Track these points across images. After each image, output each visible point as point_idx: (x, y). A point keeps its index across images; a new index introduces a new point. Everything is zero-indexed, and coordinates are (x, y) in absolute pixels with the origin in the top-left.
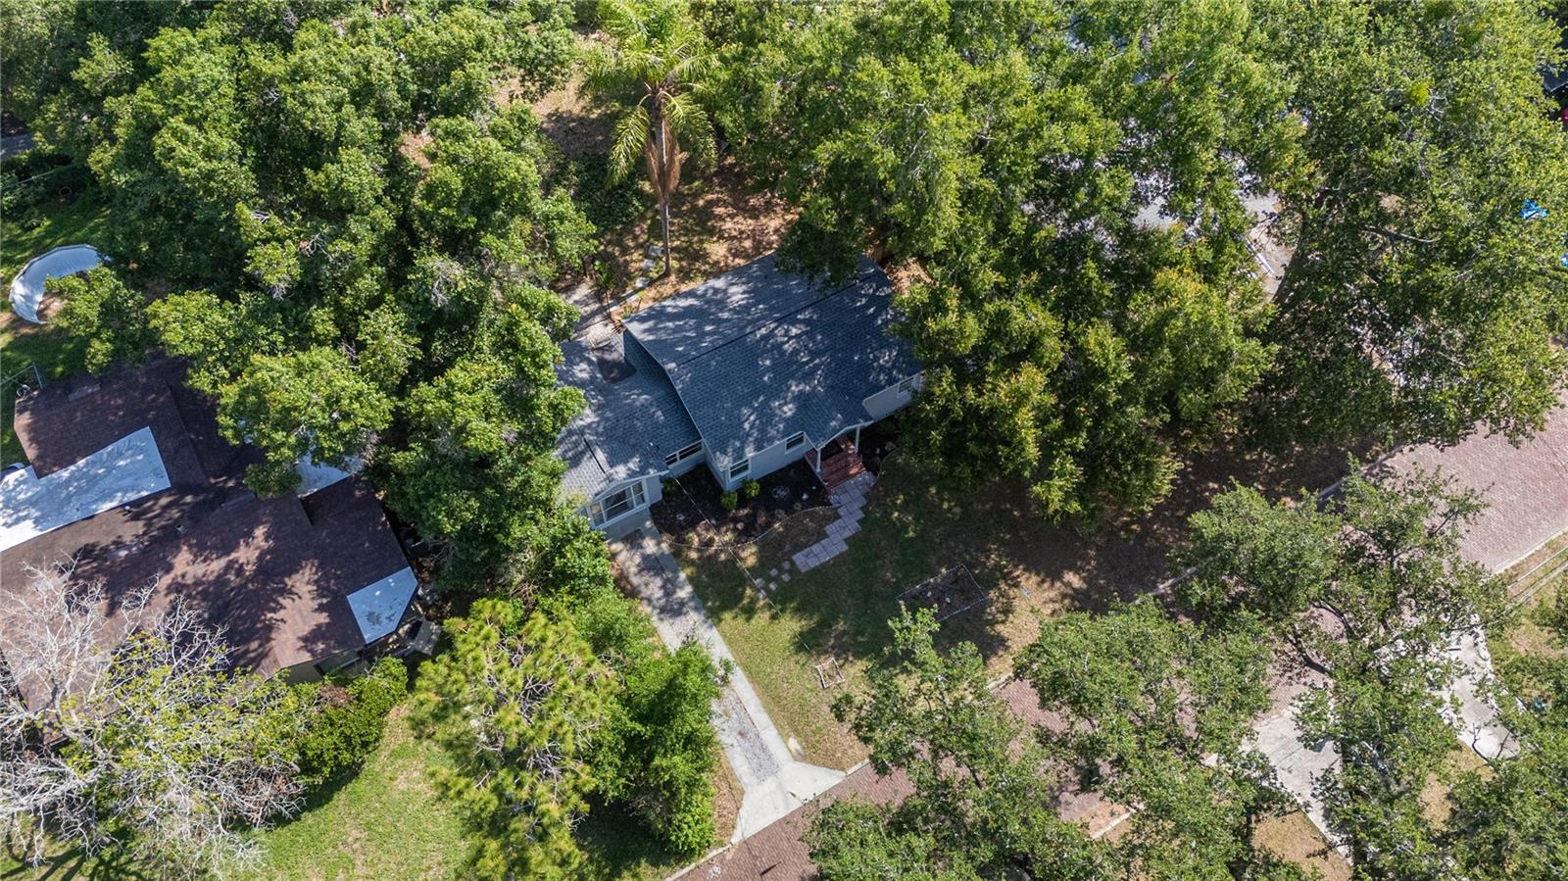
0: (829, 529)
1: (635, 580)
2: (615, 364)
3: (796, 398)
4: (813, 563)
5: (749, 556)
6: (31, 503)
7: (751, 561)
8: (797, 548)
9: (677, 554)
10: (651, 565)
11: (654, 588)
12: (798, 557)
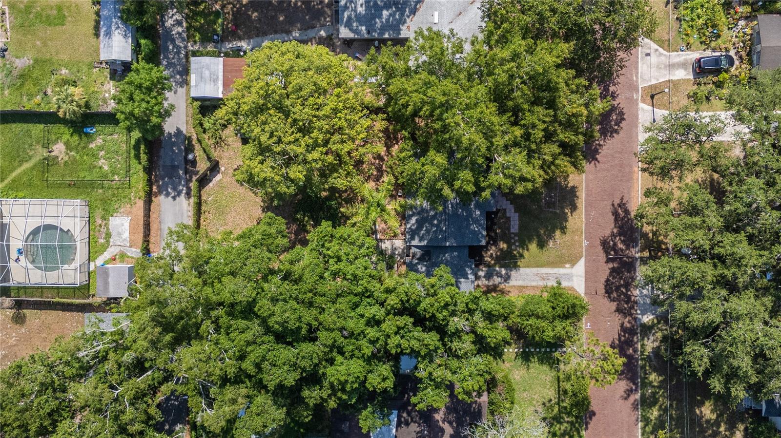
0: (508, 215)
1: (491, 283)
4: (517, 227)
5: (503, 245)
8: (509, 229)
9: (488, 266)
10: (488, 276)
11: (497, 280)
12: (512, 231)
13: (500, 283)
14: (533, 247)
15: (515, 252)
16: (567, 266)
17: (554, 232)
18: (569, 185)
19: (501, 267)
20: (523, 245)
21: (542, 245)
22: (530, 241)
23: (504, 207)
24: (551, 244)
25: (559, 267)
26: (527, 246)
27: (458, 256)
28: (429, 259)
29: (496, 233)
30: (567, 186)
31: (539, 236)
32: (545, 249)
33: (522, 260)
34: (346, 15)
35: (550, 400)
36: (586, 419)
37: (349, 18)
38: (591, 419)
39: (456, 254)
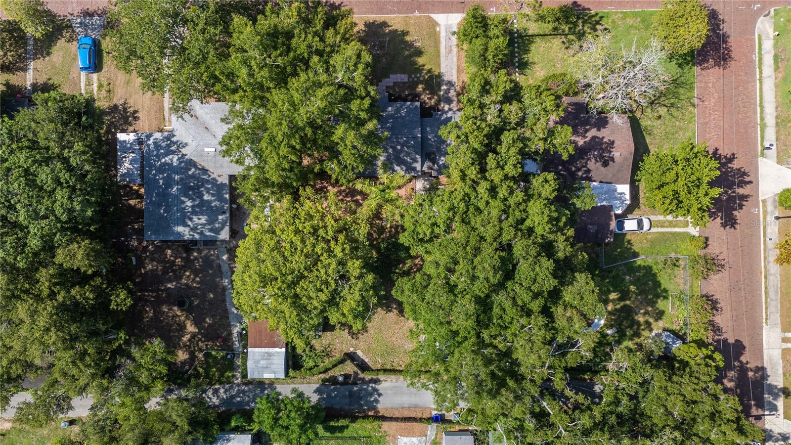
0: (392, 84)
1: (456, 99)
4: (403, 76)
7: (420, 86)
8: (404, 83)
9: (439, 101)
10: (449, 101)
11: (452, 93)
12: (406, 80)
13: (455, 90)
14: (421, 61)
15: (426, 77)
16: (438, 29)
17: (407, 42)
18: (364, 29)
19: (440, 90)
20: (419, 69)
21: (419, 53)
22: (415, 63)
23: (385, 88)
24: (418, 44)
25: (439, 37)
26: (420, 66)
27: (431, 127)
28: (434, 154)
29: (409, 95)
30: (365, 31)
31: (411, 56)
32: (423, 50)
33: (433, 70)
34: (208, 234)
35: (563, 42)
36: (580, 10)
37: (211, 230)
38: (580, 6)
39: (428, 129)
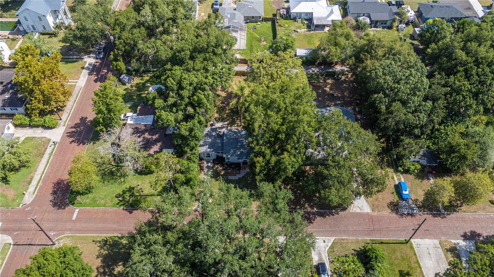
0: (237, 175)
1: (204, 168)
2: (220, 135)
3: (241, 152)
4: (231, 178)
5: (222, 173)
6: (134, 119)
7: (222, 174)
8: (230, 175)
9: (213, 167)
10: (208, 167)
11: (206, 170)
12: (229, 177)
15: (219, 177)
19: (212, 172)
33: (215, 180)
